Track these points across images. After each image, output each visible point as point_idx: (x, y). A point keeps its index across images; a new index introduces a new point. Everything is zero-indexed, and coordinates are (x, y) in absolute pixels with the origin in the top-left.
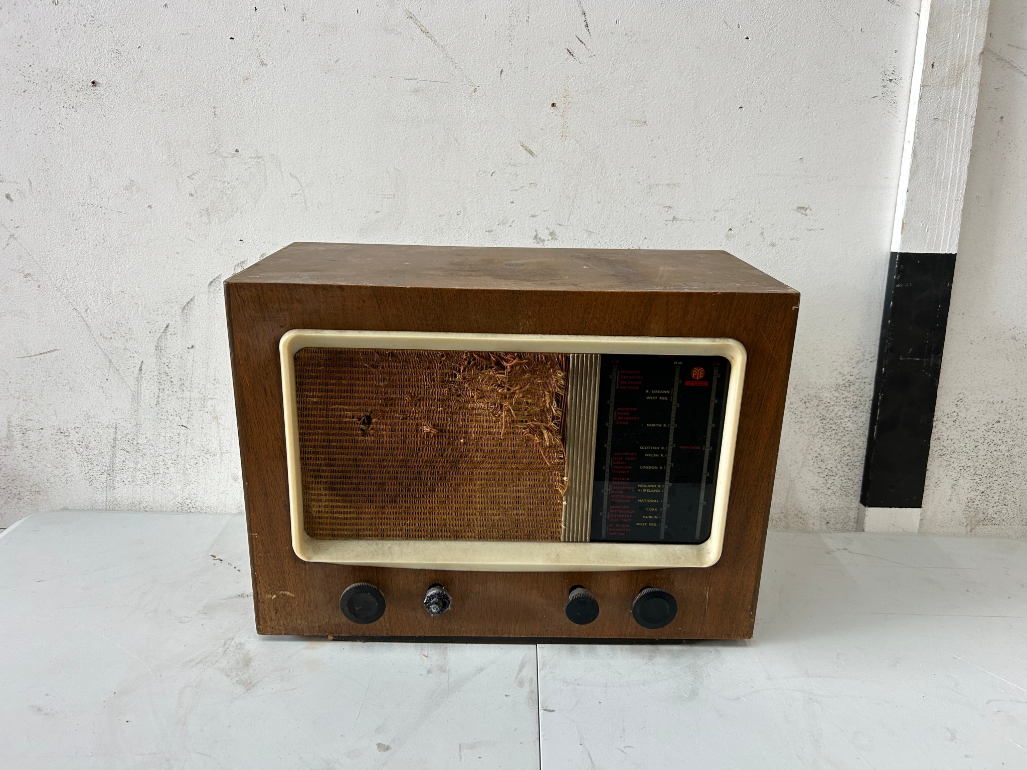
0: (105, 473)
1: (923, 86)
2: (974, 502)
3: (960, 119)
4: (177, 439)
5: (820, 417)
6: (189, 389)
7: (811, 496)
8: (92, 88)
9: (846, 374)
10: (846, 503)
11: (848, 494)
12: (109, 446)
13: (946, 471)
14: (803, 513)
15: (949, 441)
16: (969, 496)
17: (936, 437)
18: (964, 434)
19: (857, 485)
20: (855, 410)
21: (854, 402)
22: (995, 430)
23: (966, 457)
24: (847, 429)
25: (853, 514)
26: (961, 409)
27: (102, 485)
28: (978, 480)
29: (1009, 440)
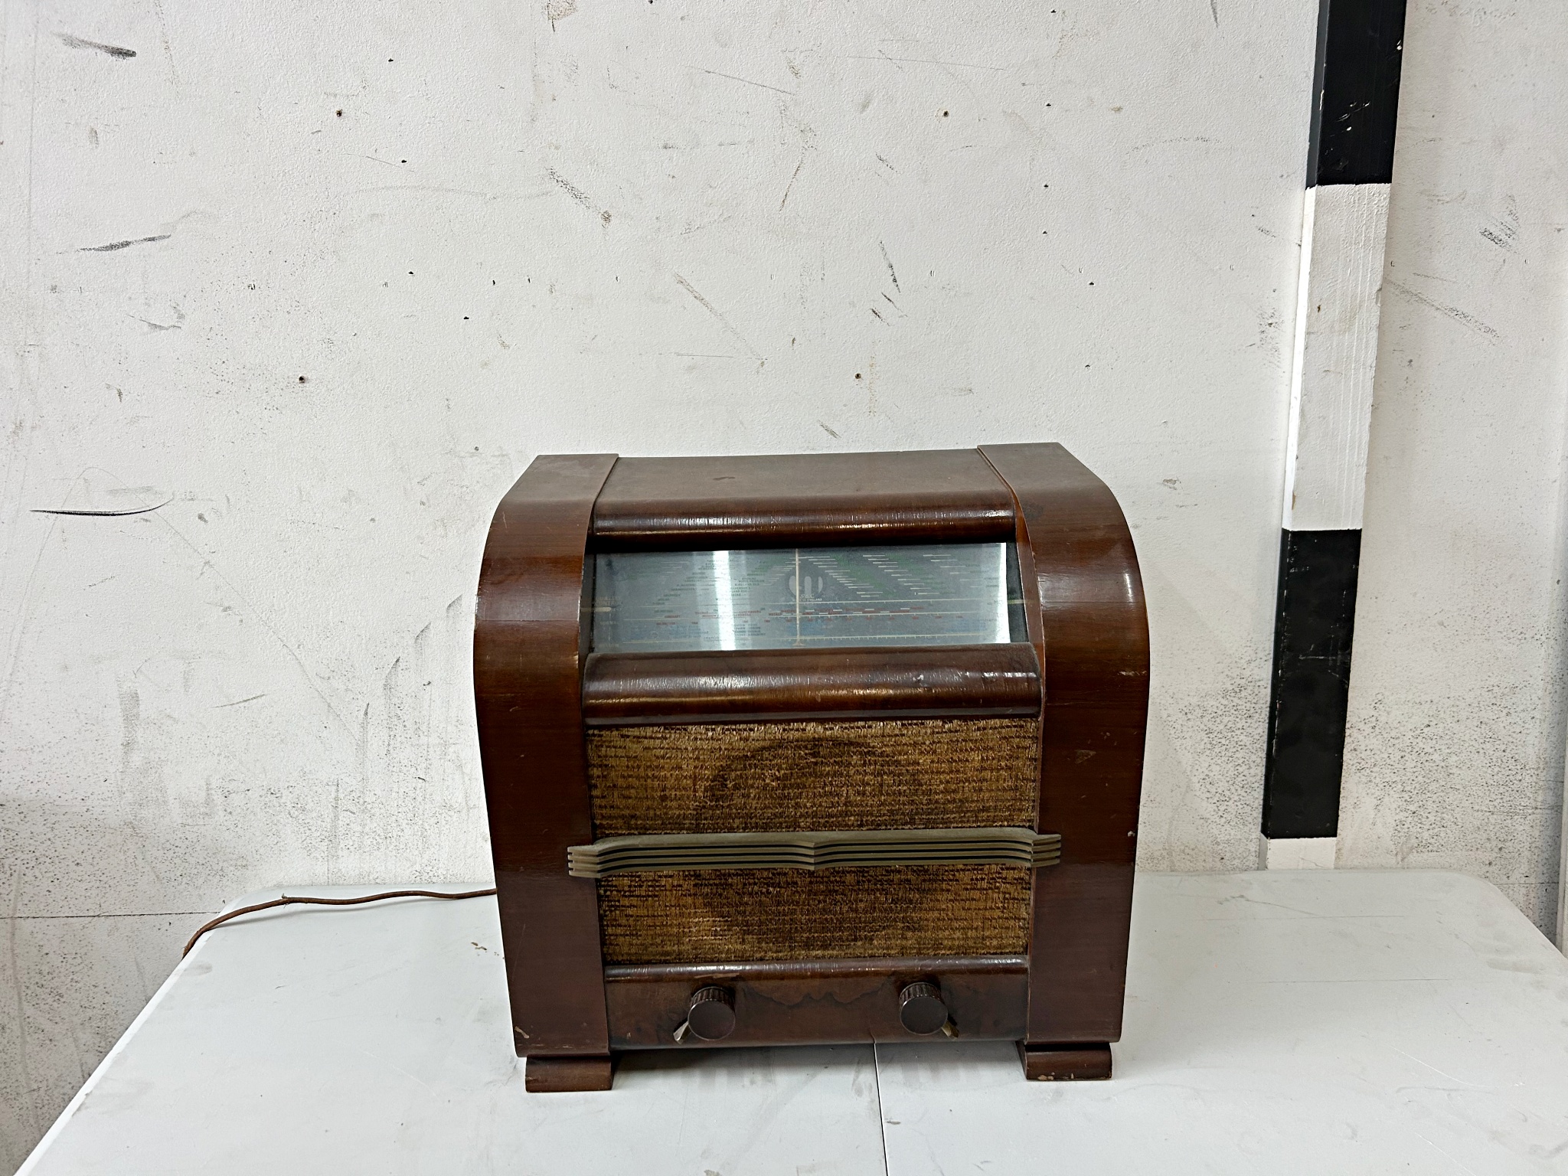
0: (326, 840)
1: (1308, 333)
2: (1404, 825)
3: (1357, 369)
4: (413, 795)
5: (1206, 730)
6: (426, 734)
7: (1199, 827)
8: (300, 385)
9: (1236, 676)
10: (1244, 834)
11: (1246, 823)
12: (330, 807)
13: (1366, 789)
14: (1191, 847)
15: (1368, 752)
16: (1397, 817)
17: (1352, 748)
18: (1387, 742)
19: (1257, 811)
20: (1249, 720)
21: (1247, 710)
22: (1425, 736)
23: (1390, 771)
24: (1239, 743)
25: (1253, 847)
26: (1380, 713)
27: (322, 854)
28: (1408, 798)
29: (1443, 747)
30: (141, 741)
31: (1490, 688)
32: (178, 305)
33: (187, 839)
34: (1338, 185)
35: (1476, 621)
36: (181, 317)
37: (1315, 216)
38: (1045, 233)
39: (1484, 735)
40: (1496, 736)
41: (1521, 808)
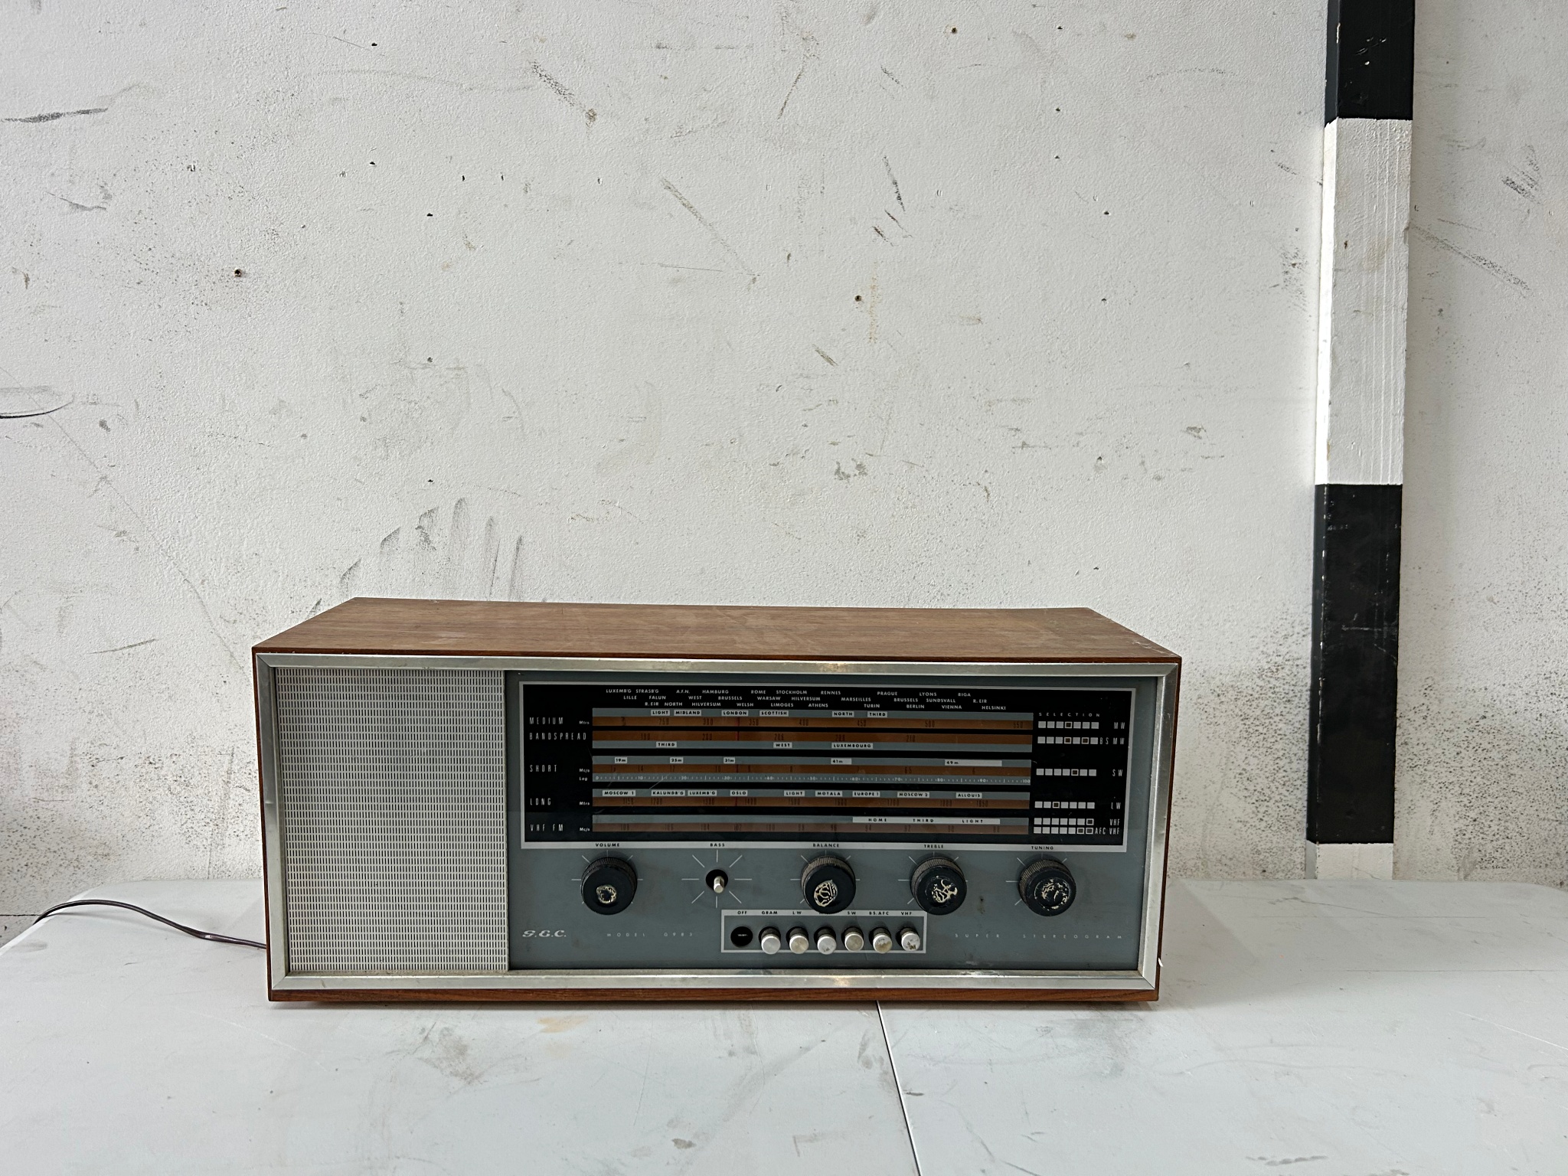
0: (211, 824)
2: (1464, 835)
3: (1388, 311)
5: (1241, 716)
7: (1237, 832)
8: (235, 279)
9: (1271, 653)
10: (1288, 841)
11: (1289, 828)
12: (221, 782)
13: (1421, 791)
14: (1230, 856)
15: (1421, 747)
16: (1456, 826)
17: (1403, 741)
18: (1440, 735)
19: (1300, 814)
20: (1288, 705)
21: (1285, 693)
22: (1481, 729)
23: (1446, 769)
24: (1278, 732)
25: (1298, 857)
26: (1431, 700)
27: (205, 842)
28: (1467, 802)
29: (1502, 743)
31: (1547, 676)
32: (105, 184)
34: (1359, 119)
35: (1528, 598)
36: (108, 197)
37: (1338, 149)
38: (1057, 157)
39: (1545, 729)
40: (1557, 731)
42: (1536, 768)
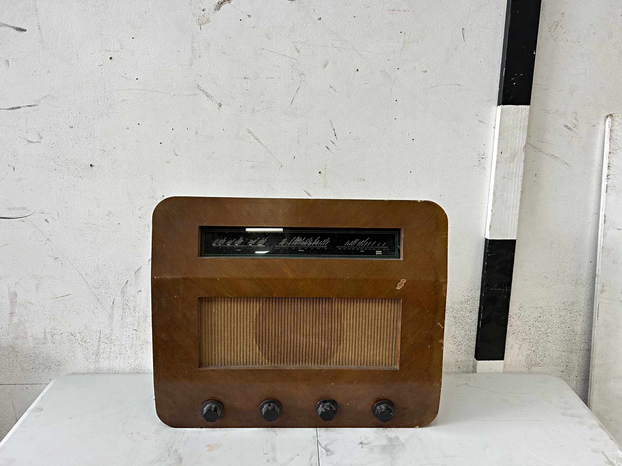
0: (95, 354)
1: (497, 162)
2: (530, 356)
3: (516, 177)
4: (132, 337)
5: (454, 317)
6: (138, 312)
7: (450, 355)
8: (90, 168)
9: (466, 296)
10: (468, 358)
11: (469, 354)
12: (97, 341)
13: (516, 341)
14: (447, 363)
15: (517, 327)
16: (527, 353)
17: (511, 325)
19: (473, 349)
20: (471, 313)
21: (470, 309)
22: (539, 321)
23: (525, 334)
24: (467, 322)
25: (471, 363)
26: (522, 311)
27: (93, 360)
28: (531, 345)
29: (545, 325)
30: (17, 312)
31: (564, 303)
32: (40, 133)
33: (35, 353)
34: (509, 105)
35: (559, 277)
36: (41, 138)
37: (501, 117)
38: (395, 119)
39: (561, 321)
40: (565, 322)
41: (575, 350)
42: (557, 334)
